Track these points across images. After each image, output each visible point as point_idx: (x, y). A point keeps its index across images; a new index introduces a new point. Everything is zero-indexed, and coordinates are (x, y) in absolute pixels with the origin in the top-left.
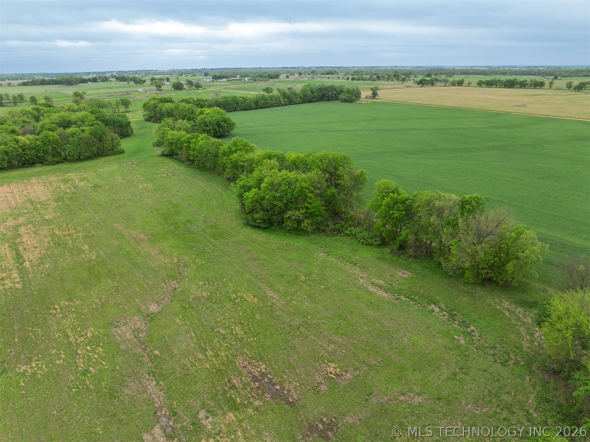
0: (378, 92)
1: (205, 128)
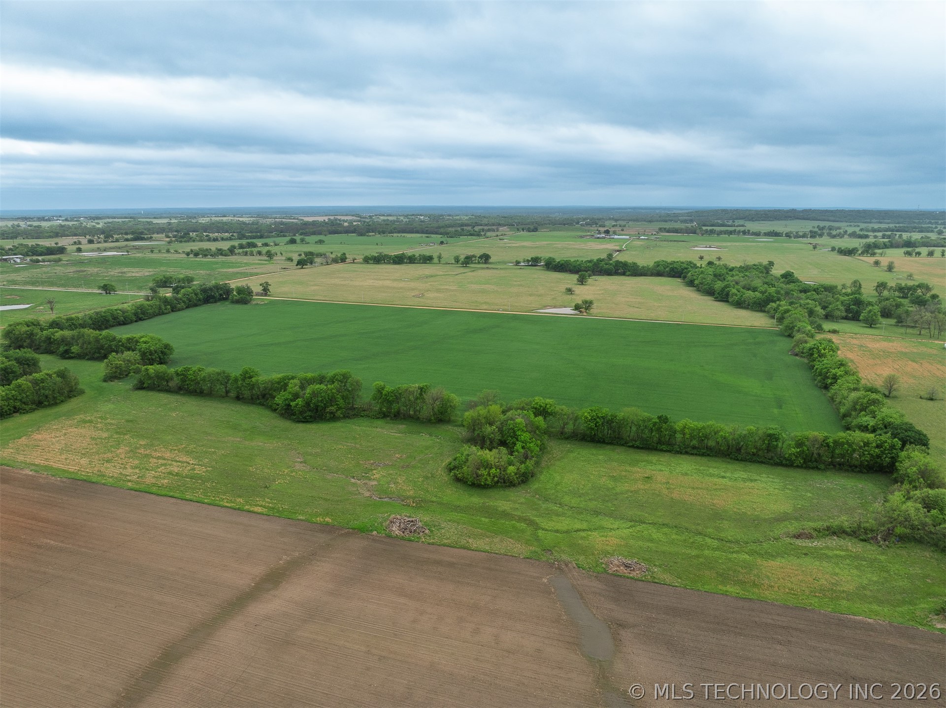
0: (270, 288)
1: (150, 357)
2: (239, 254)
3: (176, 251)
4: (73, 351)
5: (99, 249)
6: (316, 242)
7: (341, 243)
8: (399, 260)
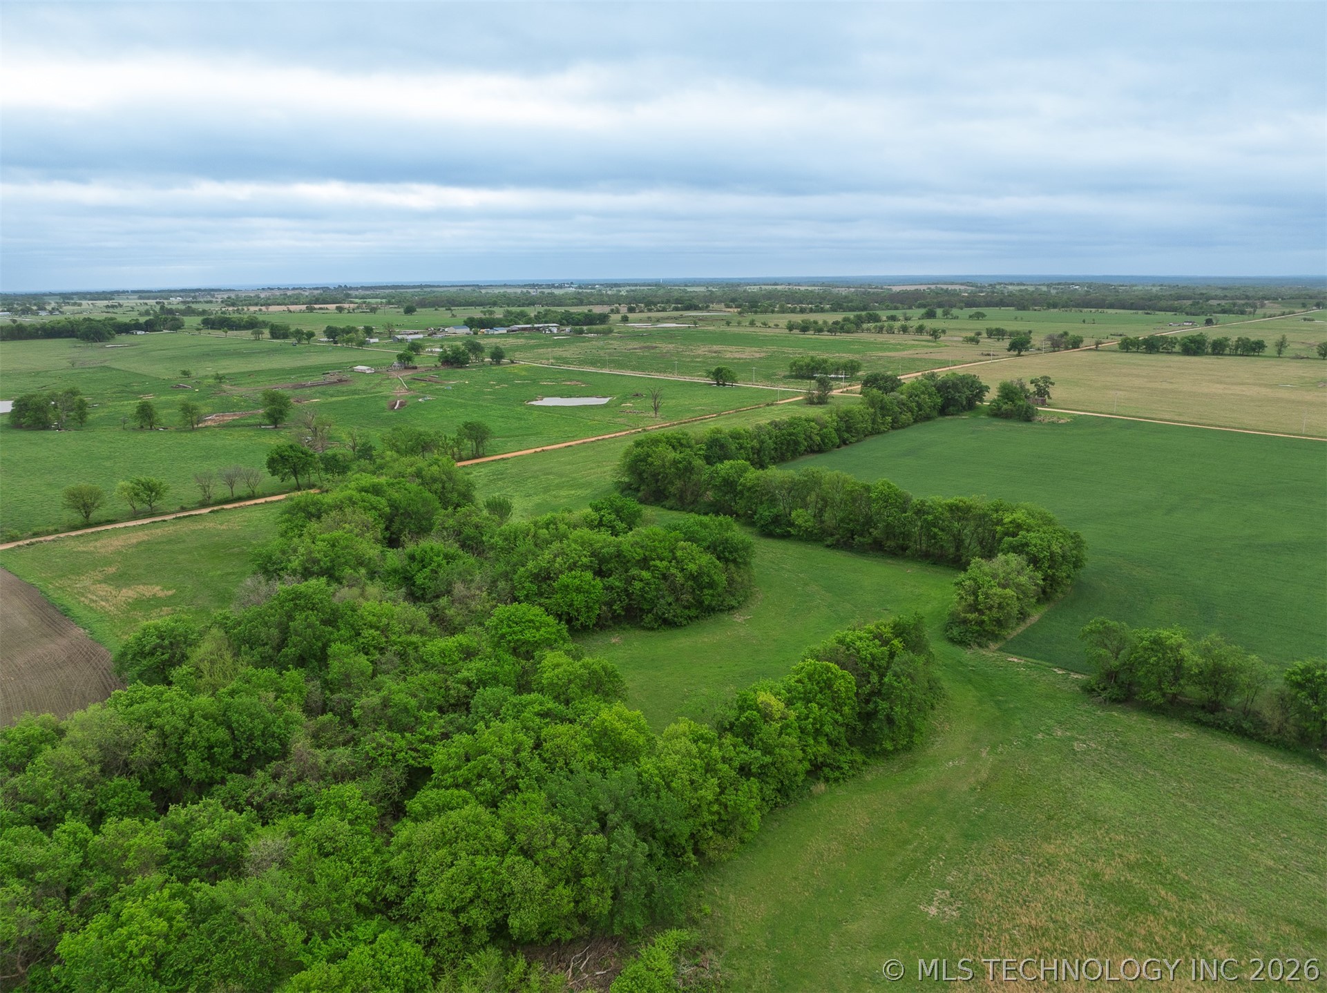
2: (868, 330)
3: (765, 324)
4: (799, 521)
5: (649, 319)
6: (970, 317)
7: (1016, 318)
8: (1198, 348)
